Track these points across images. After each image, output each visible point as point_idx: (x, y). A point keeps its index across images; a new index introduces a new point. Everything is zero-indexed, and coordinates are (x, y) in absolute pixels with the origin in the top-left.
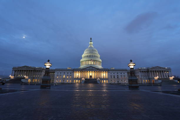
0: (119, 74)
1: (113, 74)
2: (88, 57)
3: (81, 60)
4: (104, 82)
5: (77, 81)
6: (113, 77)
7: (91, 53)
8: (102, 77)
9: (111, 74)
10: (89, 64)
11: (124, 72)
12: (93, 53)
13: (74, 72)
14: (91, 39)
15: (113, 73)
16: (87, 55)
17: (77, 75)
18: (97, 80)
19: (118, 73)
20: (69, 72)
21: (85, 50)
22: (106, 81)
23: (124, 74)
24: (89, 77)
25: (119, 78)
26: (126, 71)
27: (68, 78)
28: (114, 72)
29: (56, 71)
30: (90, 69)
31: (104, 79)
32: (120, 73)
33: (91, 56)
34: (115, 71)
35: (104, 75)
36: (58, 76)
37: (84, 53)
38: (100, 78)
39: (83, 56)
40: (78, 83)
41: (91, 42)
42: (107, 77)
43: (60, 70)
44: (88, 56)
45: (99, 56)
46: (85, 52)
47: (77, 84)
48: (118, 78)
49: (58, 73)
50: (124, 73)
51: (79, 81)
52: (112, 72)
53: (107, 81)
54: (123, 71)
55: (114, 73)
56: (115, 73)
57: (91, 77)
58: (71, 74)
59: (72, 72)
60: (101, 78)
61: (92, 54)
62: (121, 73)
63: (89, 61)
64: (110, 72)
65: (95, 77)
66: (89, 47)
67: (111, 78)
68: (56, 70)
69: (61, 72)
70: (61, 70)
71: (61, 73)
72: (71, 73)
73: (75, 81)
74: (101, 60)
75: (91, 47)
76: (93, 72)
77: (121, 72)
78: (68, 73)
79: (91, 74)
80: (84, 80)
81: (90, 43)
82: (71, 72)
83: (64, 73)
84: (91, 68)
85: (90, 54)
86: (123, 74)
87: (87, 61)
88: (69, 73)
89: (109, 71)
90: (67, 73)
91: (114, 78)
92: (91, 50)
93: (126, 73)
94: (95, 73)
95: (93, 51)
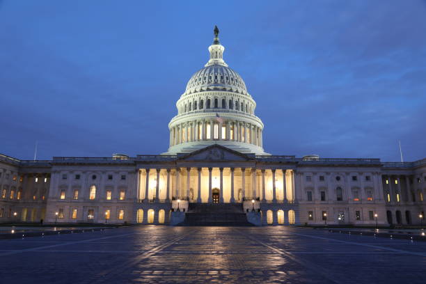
0: (347, 183)
1: (316, 183)
2: (201, 107)
3: (174, 122)
4: (275, 216)
5: (151, 213)
6: (317, 195)
7: (215, 89)
8: (269, 196)
9: (309, 184)
10: (209, 137)
11: (367, 172)
12: (224, 90)
13: (137, 171)
14: (216, 31)
15: (316, 178)
16: (197, 99)
17: (154, 184)
18: (245, 208)
19: (338, 179)
20: (118, 173)
21: (192, 80)
22: (286, 215)
23: (368, 184)
24: (205, 197)
25: (344, 199)
26: (378, 170)
27: (109, 198)
28: (322, 171)
29: (54, 168)
30: (214, 158)
31: (275, 205)
32: (349, 178)
33: (216, 101)
34: (327, 169)
35: (277, 185)
36: (63, 189)
37: (188, 92)
38: (258, 199)
39: (181, 103)
40: (156, 222)
41: (216, 42)
42: (290, 197)
43: (72, 164)
44: (202, 102)
45: (251, 103)
46: (190, 88)
47: (152, 228)
48: (339, 199)
49: (65, 178)
50: (367, 178)
51: (162, 214)
52: (315, 174)
53: (291, 213)
54: (361, 169)
55: (322, 178)
56: (328, 178)
57: (216, 194)
58: (122, 183)
59: (130, 173)
60: (264, 199)
61: (220, 95)
62: (354, 178)
63: (209, 127)
64: (302, 174)
65: (236, 197)
66: (206, 65)
67: (310, 198)
68: (57, 164)
69: (78, 170)
70: (81, 164)
71: (78, 177)
72: (123, 178)
73: (141, 213)
74: (259, 123)
75: (216, 65)
76: (227, 170)
77: (354, 172)
78: (110, 178)
79: (216, 185)
80: (186, 207)
81: (210, 48)
82: (123, 170)
83: (94, 177)
84: (219, 152)
85: (211, 95)
86: (362, 182)
87: (199, 123)
88: (117, 178)
90: (105, 177)
91: (323, 199)
92: (216, 77)
93: (374, 177)
94: (238, 175)
95: (224, 83)
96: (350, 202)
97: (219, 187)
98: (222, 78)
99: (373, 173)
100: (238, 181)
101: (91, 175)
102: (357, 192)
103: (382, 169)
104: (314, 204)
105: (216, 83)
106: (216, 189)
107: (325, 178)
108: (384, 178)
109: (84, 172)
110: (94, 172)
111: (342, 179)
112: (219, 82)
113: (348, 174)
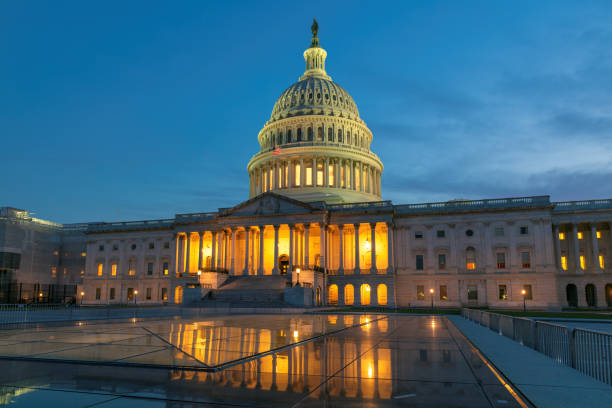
0: (484, 240)
1: (431, 241)
2: (279, 141)
4: (358, 293)
6: (431, 261)
7: (299, 114)
8: (351, 265)
9: (419, 243)
11: (523, 219)
12: (312, 113)
14: (315, 27)
15: (431, 234)
19: (469, 233)
20: (160, 239)
22: (374, 293)
23: (524, 239)
24: (269, 267)
28: (442, 222)
29: (90, 237)
31: (357, 277)
32: (490, 232)
33: (299, 130)
34: (449, 219)
42: (382, 265)
43: (110, 232)
44: (281, 134)
49: (102, 248)
50: (524, 231)
52: (429, 227)
53: (383, 289)
54: (512, 216)
55: (441, 234)
56: (450, 233)
57: (285, 262)
58: (166, 253)
59: (173, 239)
60: (341, 269)
62: (499, 231)
64: (408, 227)
67: (420, 265)
68: (92, 233)
69: (115, 239)
70: (119, 232)
71: (117, 247)
72: (166, 246)
75: (311, 79)
77: (498, 221)
78: (152, 246)
81: (305, 54)
82: (166, 235)
83: (134, 247)
85: (293, 123)
86: (511, 237)
88: (158, 247)
89: (401, 222)
90: (146, 245)
91: (442, 266)
92: (303, 96)
93: (537, 227)
94: (315, 235)
95: (312, 103)
96: (488, 271)
97: (288, 253)
98: (311, 96)
99: (536, 222)
100: (315, 244)
101: (130, 245)
102: (503, 254)
103: (553, 215)
104: (426, 274)
105: (302, 105)
106: (284, 256)
107: (446, 233)
108: (555, 229)
109: (123, 241)
110: (134, 240)
111: (477, 233)
112: (306, 103)
113: (487, 224)
